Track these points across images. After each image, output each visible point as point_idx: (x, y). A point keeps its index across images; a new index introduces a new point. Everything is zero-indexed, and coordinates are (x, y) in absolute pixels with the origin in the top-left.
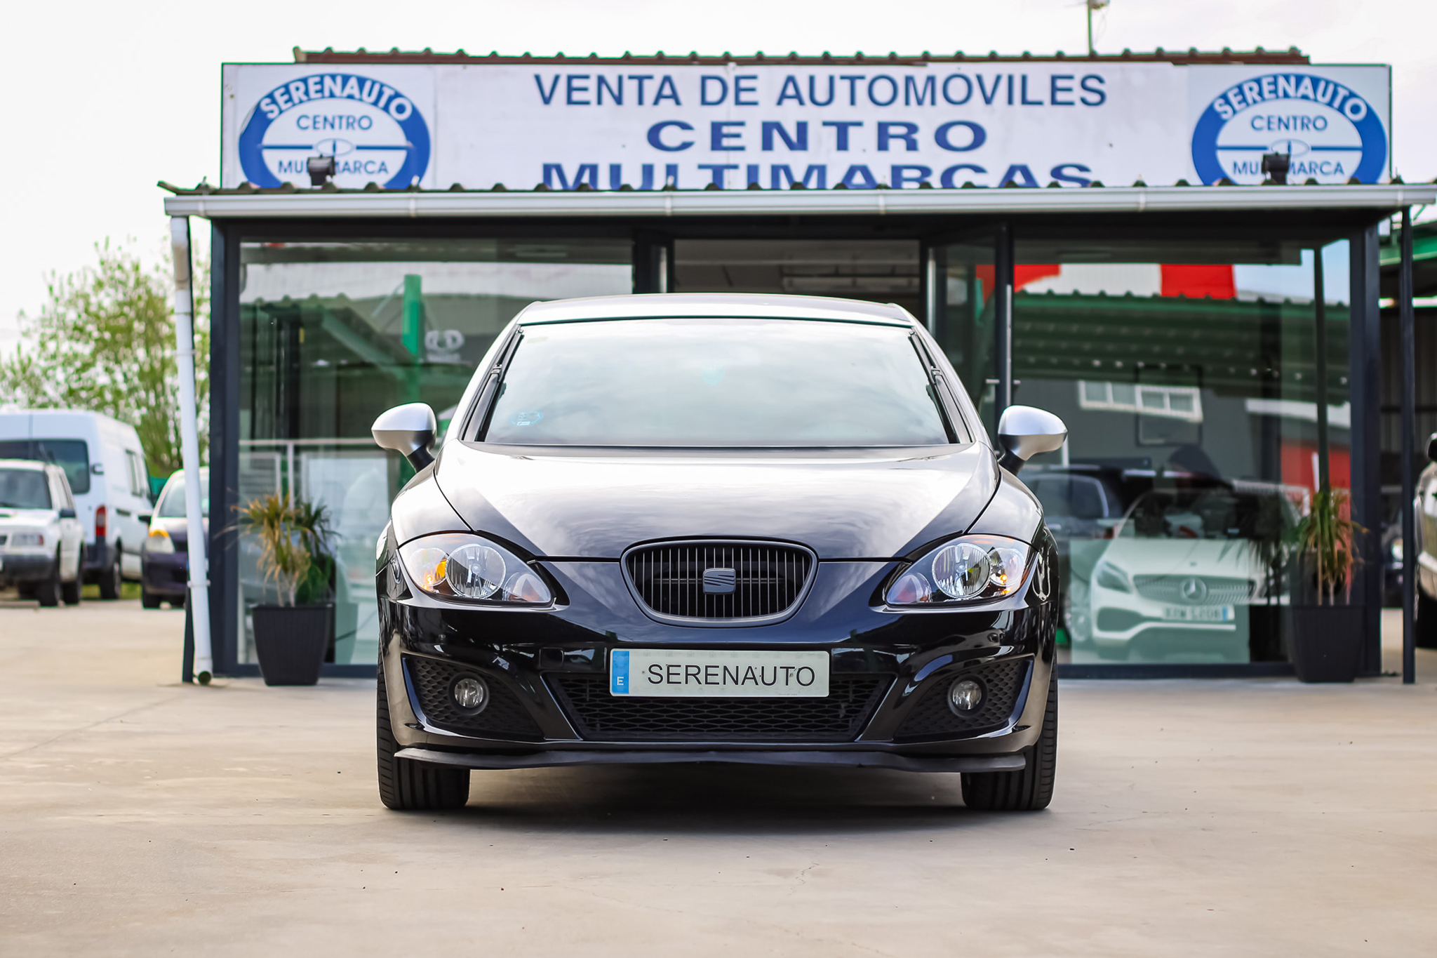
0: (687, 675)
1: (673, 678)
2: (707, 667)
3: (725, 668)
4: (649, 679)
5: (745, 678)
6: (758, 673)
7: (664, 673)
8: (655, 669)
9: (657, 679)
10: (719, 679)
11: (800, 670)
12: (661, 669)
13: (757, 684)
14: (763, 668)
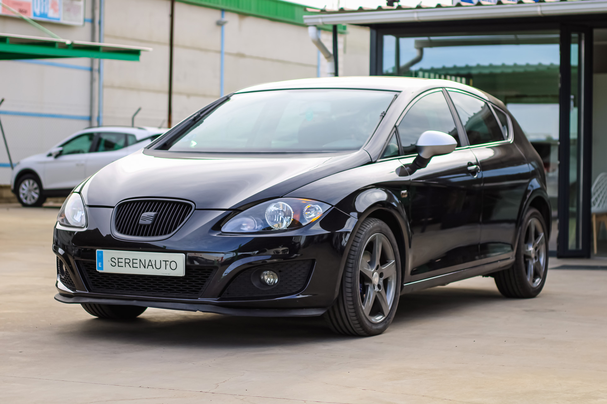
0: (125, 263)
1: (120, 264)
2: (133, 259)
3: (140, 260)
4: (111, 264)
5: (149, 265)
6: (153, 263)
7: (116, 261)
8: (113, 260)
9: (114, 264)
10: (138, 265)
11: (171, 262)
12: (115, 259)
13: (153, 268)
14: (155, 261)
